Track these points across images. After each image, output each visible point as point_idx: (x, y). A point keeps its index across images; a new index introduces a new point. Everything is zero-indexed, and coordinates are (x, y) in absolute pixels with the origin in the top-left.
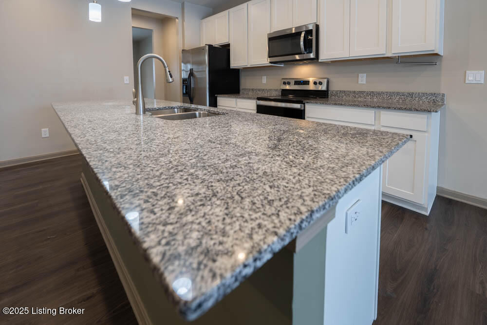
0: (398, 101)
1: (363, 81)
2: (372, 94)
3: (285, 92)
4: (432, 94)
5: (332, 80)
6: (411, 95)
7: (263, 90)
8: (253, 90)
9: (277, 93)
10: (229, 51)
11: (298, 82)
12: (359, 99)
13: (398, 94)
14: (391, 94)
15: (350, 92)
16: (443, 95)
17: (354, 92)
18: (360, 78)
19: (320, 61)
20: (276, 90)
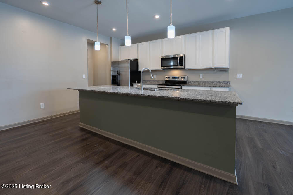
0: (215, 84)
1: (201, 77)
2: (205, 82)
3: (166, 81)
4: (226, 82)
5: (188, 76)
6: (219, 82)
7: (155, 81)
8: (149, 81)
9: (163, 82)
10: (138, 63)
11: (173, 78)
12: (200, 84)
13: (215, 82)
14: (212, 82)
15: (196, 81)
16: (230, 82)
17: (198, 81)
18: (200, 76)
19: (185, 69)
20: (162, 81)
